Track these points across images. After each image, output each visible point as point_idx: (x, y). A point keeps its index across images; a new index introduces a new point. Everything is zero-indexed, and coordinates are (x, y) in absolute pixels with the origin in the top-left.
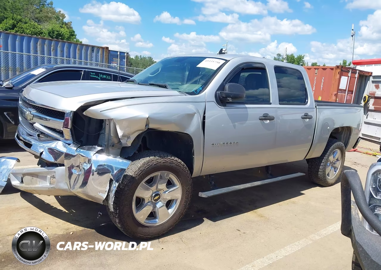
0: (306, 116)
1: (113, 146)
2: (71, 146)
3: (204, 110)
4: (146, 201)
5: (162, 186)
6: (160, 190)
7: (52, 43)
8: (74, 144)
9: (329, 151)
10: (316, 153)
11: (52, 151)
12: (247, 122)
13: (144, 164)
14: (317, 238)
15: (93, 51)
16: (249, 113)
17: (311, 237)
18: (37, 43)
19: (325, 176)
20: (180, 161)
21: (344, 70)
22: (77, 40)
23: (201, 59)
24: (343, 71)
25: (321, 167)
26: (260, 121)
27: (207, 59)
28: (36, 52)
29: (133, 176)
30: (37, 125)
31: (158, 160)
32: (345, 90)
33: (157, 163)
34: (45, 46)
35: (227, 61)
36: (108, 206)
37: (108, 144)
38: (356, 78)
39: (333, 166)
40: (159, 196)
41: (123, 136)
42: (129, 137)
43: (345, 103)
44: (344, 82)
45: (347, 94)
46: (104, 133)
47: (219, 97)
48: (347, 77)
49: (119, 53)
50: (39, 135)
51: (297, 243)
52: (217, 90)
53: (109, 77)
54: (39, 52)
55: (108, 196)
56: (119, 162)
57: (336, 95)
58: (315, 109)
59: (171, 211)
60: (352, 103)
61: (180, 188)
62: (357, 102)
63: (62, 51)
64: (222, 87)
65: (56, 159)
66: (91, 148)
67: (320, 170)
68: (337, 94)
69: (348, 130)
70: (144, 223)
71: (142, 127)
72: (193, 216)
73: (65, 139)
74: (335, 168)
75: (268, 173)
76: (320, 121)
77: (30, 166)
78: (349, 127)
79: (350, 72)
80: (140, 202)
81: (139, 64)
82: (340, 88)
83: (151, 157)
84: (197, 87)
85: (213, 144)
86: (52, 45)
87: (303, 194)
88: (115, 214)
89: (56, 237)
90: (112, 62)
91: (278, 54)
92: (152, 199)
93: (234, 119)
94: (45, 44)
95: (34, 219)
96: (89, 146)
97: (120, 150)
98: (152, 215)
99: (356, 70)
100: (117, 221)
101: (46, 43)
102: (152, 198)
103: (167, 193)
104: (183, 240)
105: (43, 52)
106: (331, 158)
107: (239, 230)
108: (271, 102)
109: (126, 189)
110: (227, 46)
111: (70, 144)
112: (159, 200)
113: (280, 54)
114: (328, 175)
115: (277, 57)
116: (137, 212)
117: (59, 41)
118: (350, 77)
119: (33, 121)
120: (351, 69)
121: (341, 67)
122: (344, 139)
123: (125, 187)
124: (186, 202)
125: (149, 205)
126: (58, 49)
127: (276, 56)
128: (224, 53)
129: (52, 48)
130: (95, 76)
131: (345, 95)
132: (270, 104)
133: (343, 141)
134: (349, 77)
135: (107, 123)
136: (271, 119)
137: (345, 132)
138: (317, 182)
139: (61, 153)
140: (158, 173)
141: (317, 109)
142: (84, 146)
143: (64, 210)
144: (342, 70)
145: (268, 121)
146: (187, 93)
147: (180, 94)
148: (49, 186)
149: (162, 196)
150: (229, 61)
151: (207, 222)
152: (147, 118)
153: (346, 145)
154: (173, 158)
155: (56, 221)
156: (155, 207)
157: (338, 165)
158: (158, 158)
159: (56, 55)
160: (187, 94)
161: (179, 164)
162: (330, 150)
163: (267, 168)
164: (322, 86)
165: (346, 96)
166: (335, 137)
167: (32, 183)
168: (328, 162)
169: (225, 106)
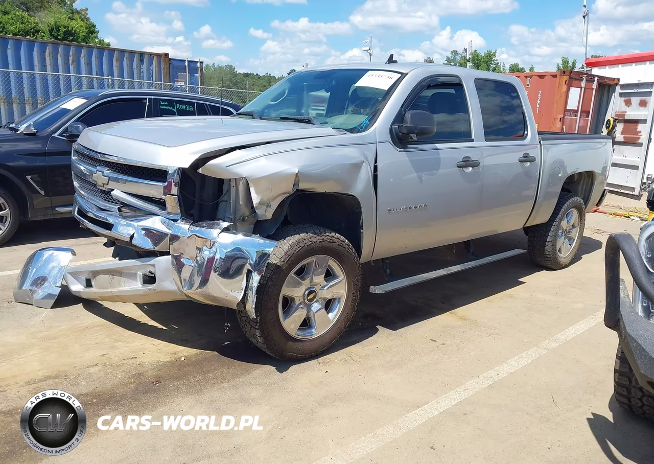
0: (526, 158)
1: (243, 220)
2: (178, 223)
3: (375, 155)
4: (297, 302)
5: (319, 279)
6: (316, 284)
7: (71, 51)
8: (183, 219)
9: (561, 213)
10: (541, 217)
11: (149, 232)
12: (440, 171)
13: (292, 246)
14: (555, 345)
15: (142, 61)
16: (441, 156)
17: (544, 345)
18: (45, 52)
19: (555, 254)
20: (342, 238)
21: (573, 76)
22: (100, 41)
23: (360, 73)
24: (572, 78)
25: (549, 239)
26: (458, 168)
27: (370, 71)
28: (44, 67)
29: (279, 264)
30: (116, 193)
31: (312, 239)
32: (577, 111)
33: (312, 243)
34: (59, 58)
35: (403, 75)
36: (246, 312)
37: (235, 218)
38: (593, 89)
39: (566, 237)
40: (314, 294)
41: (260, 203)
42: (268, 206)
43: (576, 132)
44: (574, 97)
45: (580, 117)
46: (228, 201)
47: (397, 134)
48: (579, 89)
49: (186, 64)
50: (119, 210)
51: (524, 354)
52: (393, 123)
53: (190, 108)
54: (49, 67)
55: (245, 294)
56: (258, 243)
57: (562, 120)
58: (539, 146)
59: (333, 316)
60: (588, 133)
61: (344, 280)
62: (596, 130)
63: (89, 64)
64: (399, 118)
65: (156, 244)
66: (213, 224)
67: (547, 244)
68: (564, 118)
69: (588, 176)
70: (295, 335)
71: (288, 188)
72: (360, 324)
73: (169, 213)
74: (571, 240)
75: (469, 252)
76: (546, 165)
77: (100, 260)
78: (590, 172)
79: (585, 80)
80: (288, 303)
81: (211, 79)
82: (568, 108)
83: (302, 235)
84: (361, 119)
85: (390, 210)
86: (71, 54)
87: (523, 283)
88: (255, 324)
89: (162, 365)
90: (176, 80)
91: (454, 51)
92: (304, 299)
93: (419, 167)
94: (58, 53)
95: (119, 341)
96: (208, 222)
97: (253, 226)
98: (306, 324)
99: (594, 76)
100: (258, 334)
101: (60, 51)
102: (304, 296)
103: (326, 288)
104: (354, 358)
105: (55, 68)
106: (564, 224)
107: (433, 341)
108: (473, 137)
109: (270, 284)
110: (371, 41)
111: (177, 221)
112: (315, 300)
113: (457, 52)
114: (560, 251)
115: (452, 57)
116: (284, 320)
117: (83, 47)
118: (585, 88)
119: (110, 187)
120: (585, 74)
121: (569, 73)
122: (583, 192)
123: (267, 282)
124: (354, 300)
125: (301, 308)
126: (81, 61)
127: (450, 55)
128: (396, 62)
129: (71, 59)
130: (168, 108)
131: (577, 119)
132: (472, 141)
133: (581, 194)
134: (582, 88)
135: (233, 184)
136: (475, 165)
137: (584, 182)
138: (543, 263)
139: (162, 236)
140: (313, 259)
141: (541, 145)
142: (200, 222)
143: (160, 326)
144: (570, 78)
145: (471, 168)
146: (346, 130)
147: (337, 133)
148: (142, 287)
149: (319, 294)
150: (407, 74)
151: (383, 332)
152: (297, 173)
153: (587, 201)
154: (333, 234)
155: (153, 343)
156: (309, 310)
157: (575, 234)
158: (311, 235)
159: (79, 72)
160: (347, 133)
161: (342, 243)
162: (562, 210)
163: (467, 244)
164: (538, 106)
165: (578, 121)
166: (569, 190)
167: (112, 285)
168: (559, 230)
169: (406, 148)
